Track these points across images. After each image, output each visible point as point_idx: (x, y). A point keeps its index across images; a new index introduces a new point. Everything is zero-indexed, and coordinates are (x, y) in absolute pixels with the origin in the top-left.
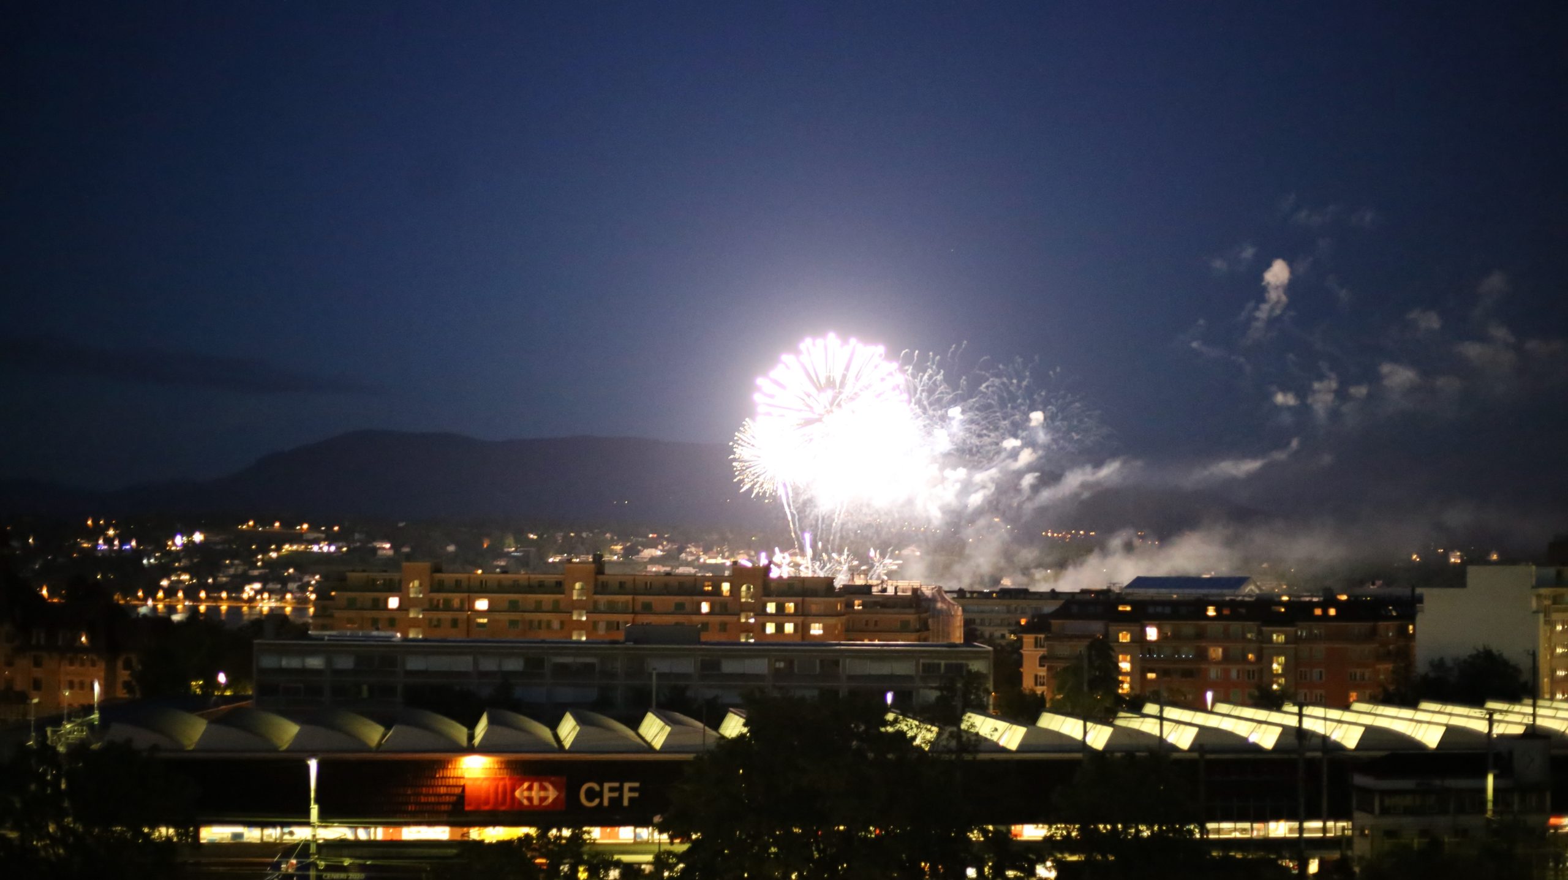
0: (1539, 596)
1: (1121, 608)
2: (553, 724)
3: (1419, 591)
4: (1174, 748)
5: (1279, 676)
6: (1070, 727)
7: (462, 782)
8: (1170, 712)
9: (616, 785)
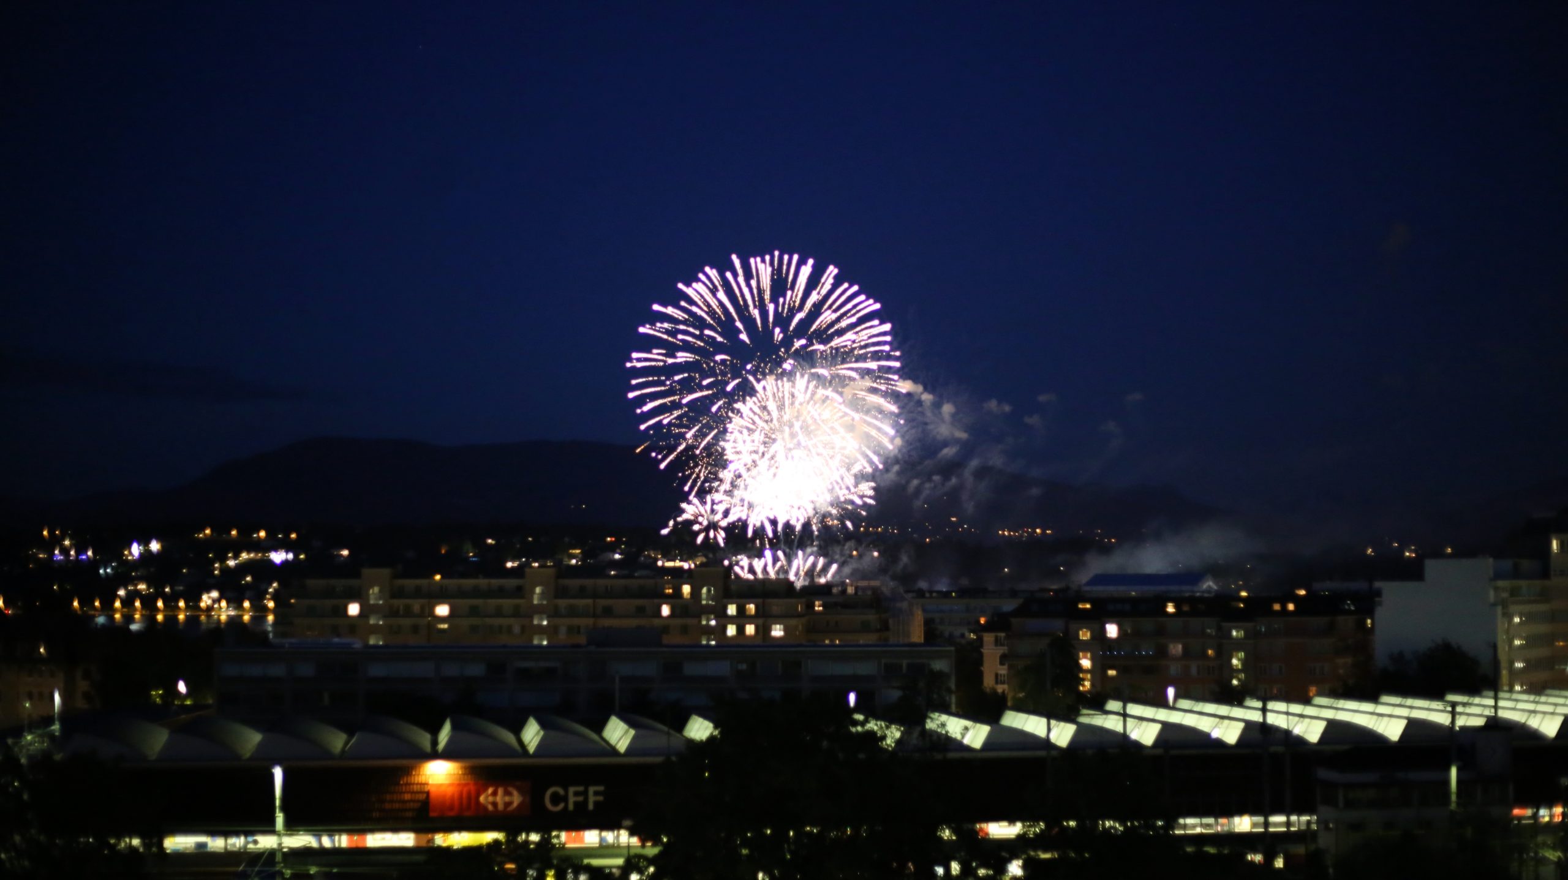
0: (1496, 589)
1: (1080, 606)
2: (517, 728)
3: (1377, 584)
4: (1137, 745)
5: (1238, 671)
6: (1034, 725)
7: (427, 789)
8: (1134, 709)
9: (581, 789)
